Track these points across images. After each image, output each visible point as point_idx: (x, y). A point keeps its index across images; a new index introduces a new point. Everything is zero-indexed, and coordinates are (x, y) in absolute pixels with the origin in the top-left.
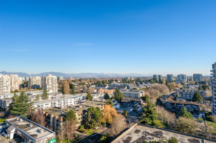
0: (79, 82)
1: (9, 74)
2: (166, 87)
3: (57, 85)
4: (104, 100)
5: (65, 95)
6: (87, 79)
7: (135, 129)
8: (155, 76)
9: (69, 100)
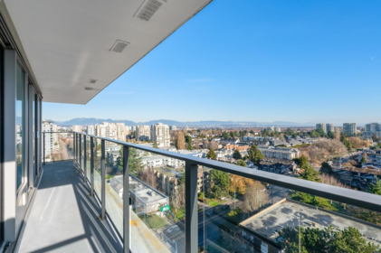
0: (197, 134)
1: (115, 122)
2: (341, 144)
3: (169, 137)
4: (233, 160)
5: (179, 151)
6: (208, 129)
7: (282, 207)
8: (319, 126)
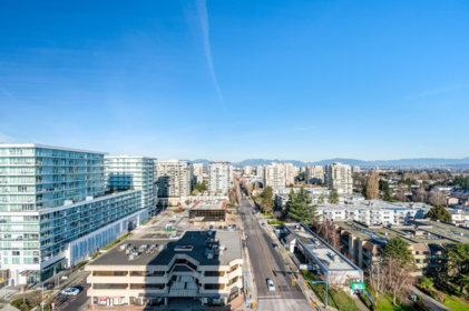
0: (398, 178)
3: (351, 181)
5: (372, 201)
9: (382, 212)
